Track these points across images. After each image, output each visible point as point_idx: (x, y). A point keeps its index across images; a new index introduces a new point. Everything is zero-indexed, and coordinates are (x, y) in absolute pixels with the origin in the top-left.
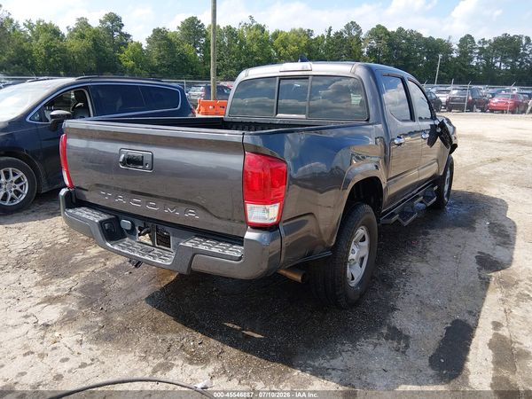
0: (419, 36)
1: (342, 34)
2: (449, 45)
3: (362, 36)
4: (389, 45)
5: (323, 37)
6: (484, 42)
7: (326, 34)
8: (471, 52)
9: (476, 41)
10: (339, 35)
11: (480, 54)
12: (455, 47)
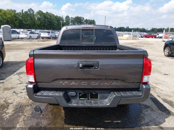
0: (54, 15)
1: (27, 12)
2: (63, 19)
3: (35, 13)
4: (44, 17)
5: (20, 13)
6: (72, 18)
7: (21, 12)
8: (69, 21)
9: (70, 18)
10: (26, 12)
11: (71, 22)
12: (64, 19)
